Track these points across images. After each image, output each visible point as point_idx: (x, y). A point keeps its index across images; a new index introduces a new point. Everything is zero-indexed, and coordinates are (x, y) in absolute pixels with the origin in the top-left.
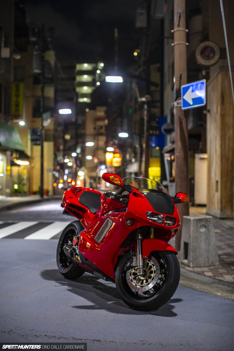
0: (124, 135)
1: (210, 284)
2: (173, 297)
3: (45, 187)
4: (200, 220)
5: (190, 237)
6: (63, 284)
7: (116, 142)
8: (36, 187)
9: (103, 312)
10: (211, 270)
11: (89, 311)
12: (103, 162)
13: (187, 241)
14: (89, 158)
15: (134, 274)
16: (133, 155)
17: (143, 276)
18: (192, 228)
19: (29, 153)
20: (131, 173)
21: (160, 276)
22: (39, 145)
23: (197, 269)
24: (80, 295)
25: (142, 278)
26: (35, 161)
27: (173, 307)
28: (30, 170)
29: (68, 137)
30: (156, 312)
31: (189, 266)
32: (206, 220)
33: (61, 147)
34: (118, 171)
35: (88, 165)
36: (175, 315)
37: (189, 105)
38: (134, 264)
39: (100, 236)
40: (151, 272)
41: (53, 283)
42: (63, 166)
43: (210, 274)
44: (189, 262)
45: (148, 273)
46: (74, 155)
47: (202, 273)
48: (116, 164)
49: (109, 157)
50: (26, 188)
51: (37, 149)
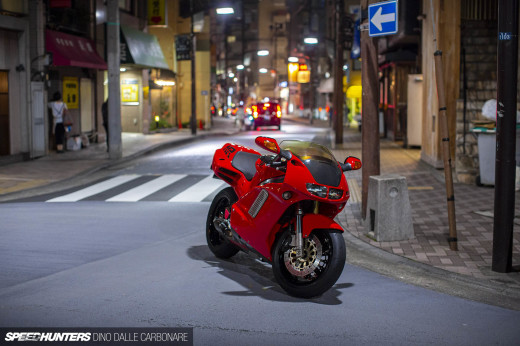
0: (311, 41)
1: (395, 264)
2: (338, 282)
3: (199, 117)
4: (390, 182)
5: (376, 203)
6: (214, 265)
7: (302, 48)
8: (185, 118)
9: (257, 299)
10: (402, 246)
11: (240, 297)
12: (284, 77)
13: (373, 208)
14: (263, 71)
15: (293, 255)
16: (327, 67)
17: (304, 257)
18: (379, 192)
19: (175, 70)
20: (324, 94)
21: (323, 258)
22: (188, 59)
23: (386, 245)
24: (232, 279)
25: (302, 260)
26: (183, 79)
27: (339, 293)
28: (177, 92)
29: (232, 39)
30: (318, 300)
31: (376, 240)
32: (398, 181)
33: (223, 56)
34: (307, 89)
35: (262, 81)
36: (340, 302)
37: (378, 31)
38: (292, 244)
39: (254, 210)
40: (313, 254)
41: (203, 263)
42: (225, 83)
43: (400, 251)
44: (376, 235)
45: (309, 255)
46: (240, 67)
47: (389, 250)
48: (302, 81)
49: (292, 69)
50: (171, 120)
51: (186, 65)
